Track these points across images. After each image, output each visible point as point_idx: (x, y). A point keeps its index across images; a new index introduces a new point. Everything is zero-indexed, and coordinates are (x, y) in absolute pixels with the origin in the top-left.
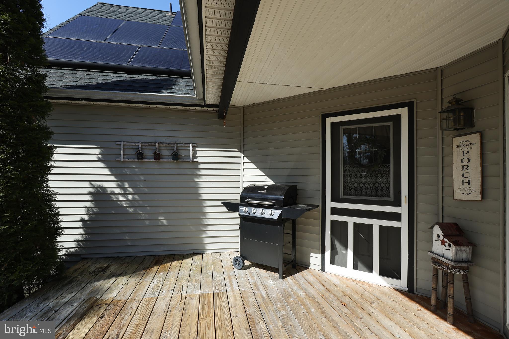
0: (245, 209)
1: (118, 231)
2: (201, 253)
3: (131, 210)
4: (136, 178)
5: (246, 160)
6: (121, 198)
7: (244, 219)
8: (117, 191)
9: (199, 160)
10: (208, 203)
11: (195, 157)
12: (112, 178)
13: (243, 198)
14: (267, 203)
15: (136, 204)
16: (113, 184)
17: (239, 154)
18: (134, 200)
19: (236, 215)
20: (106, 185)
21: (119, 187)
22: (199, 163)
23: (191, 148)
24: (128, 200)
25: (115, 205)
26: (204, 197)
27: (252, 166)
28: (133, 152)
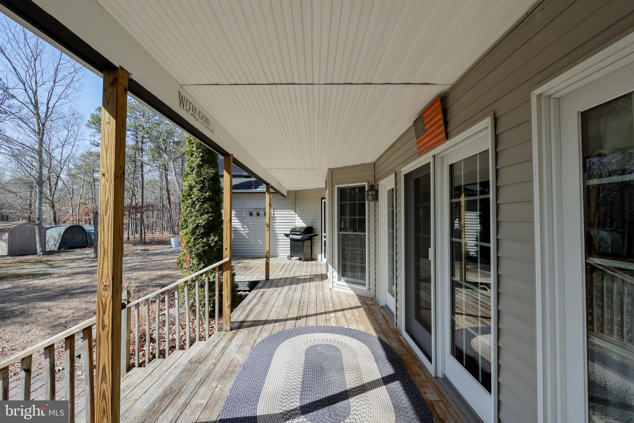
0: (291, 236)
1: (242, 246)
2: (277, 257)
3: (247, 237)
4: (249, 224)
5: (296, 215)
6: (243, 232)
7: (292, 240)
8: (242, 229)
9: (276, 215)
10: (279, 235)
11: (274, 214)
12: (240, 224)
13: (291, 232)
14: (298, 233)
15: (249, 235)
16: (240, 227)
17: (294, 213)
18: (248, 233)
19: (288, 238)
20: (237, 226)
21: (243, 228)
22: (275, 217)
23: (272, 211)
24: (246, 233)
25: (241, 235)
26: (278, 232)
27: (299, 218)
28: (249, 213)
